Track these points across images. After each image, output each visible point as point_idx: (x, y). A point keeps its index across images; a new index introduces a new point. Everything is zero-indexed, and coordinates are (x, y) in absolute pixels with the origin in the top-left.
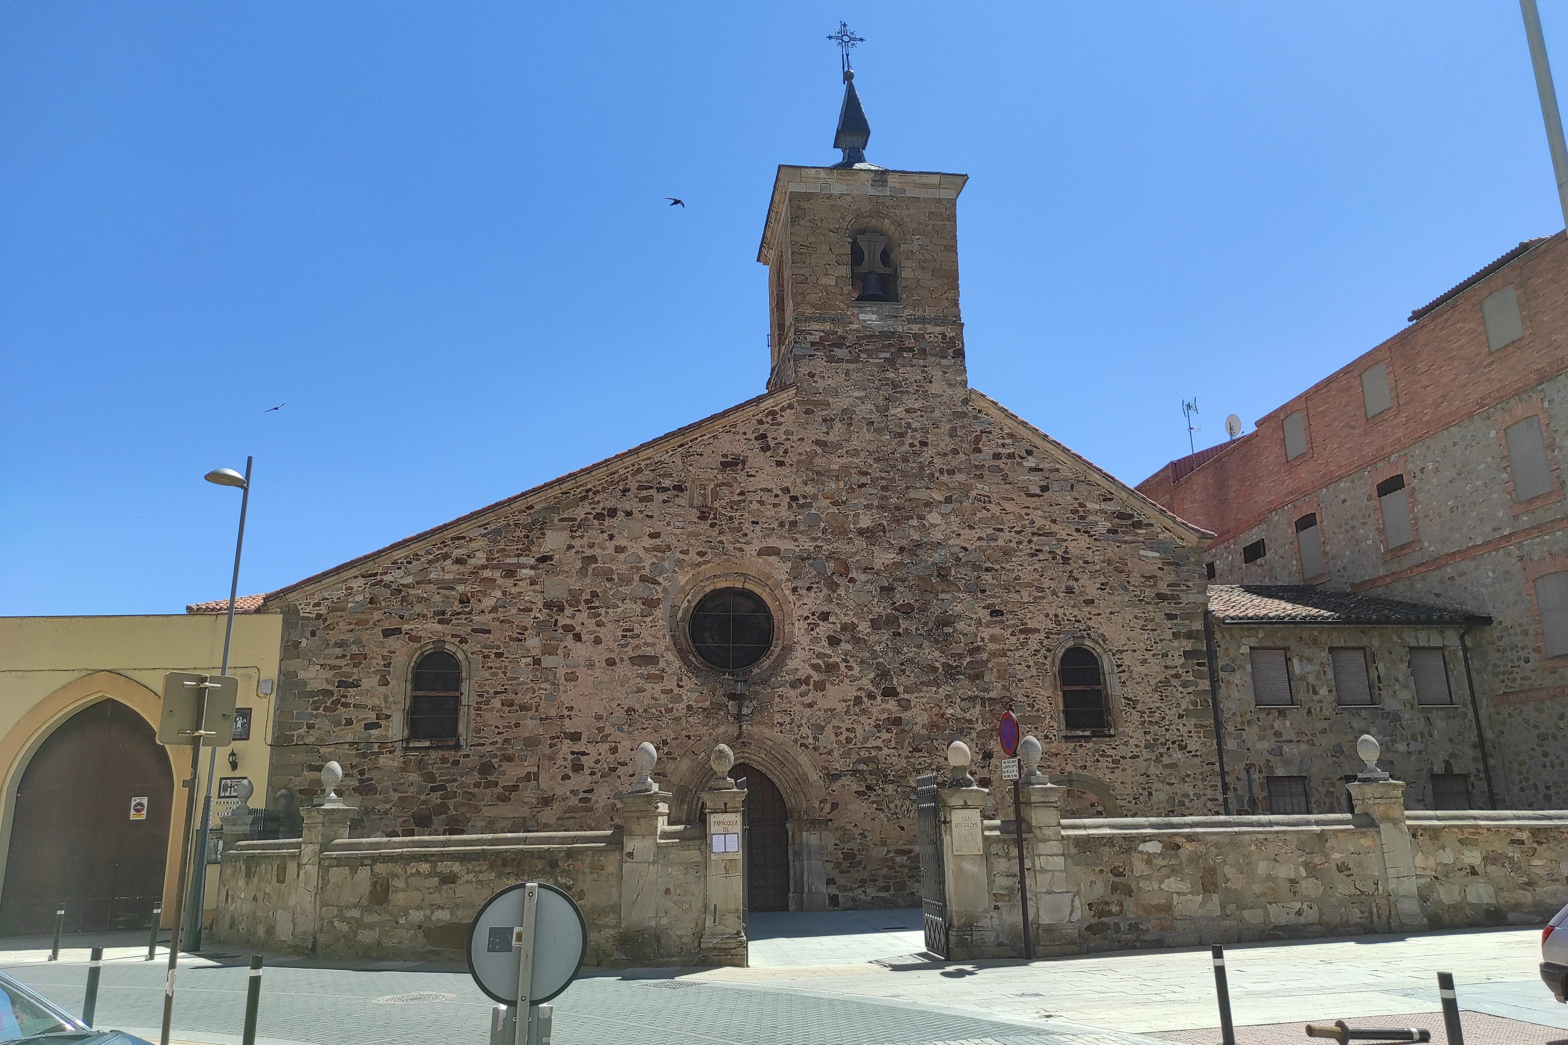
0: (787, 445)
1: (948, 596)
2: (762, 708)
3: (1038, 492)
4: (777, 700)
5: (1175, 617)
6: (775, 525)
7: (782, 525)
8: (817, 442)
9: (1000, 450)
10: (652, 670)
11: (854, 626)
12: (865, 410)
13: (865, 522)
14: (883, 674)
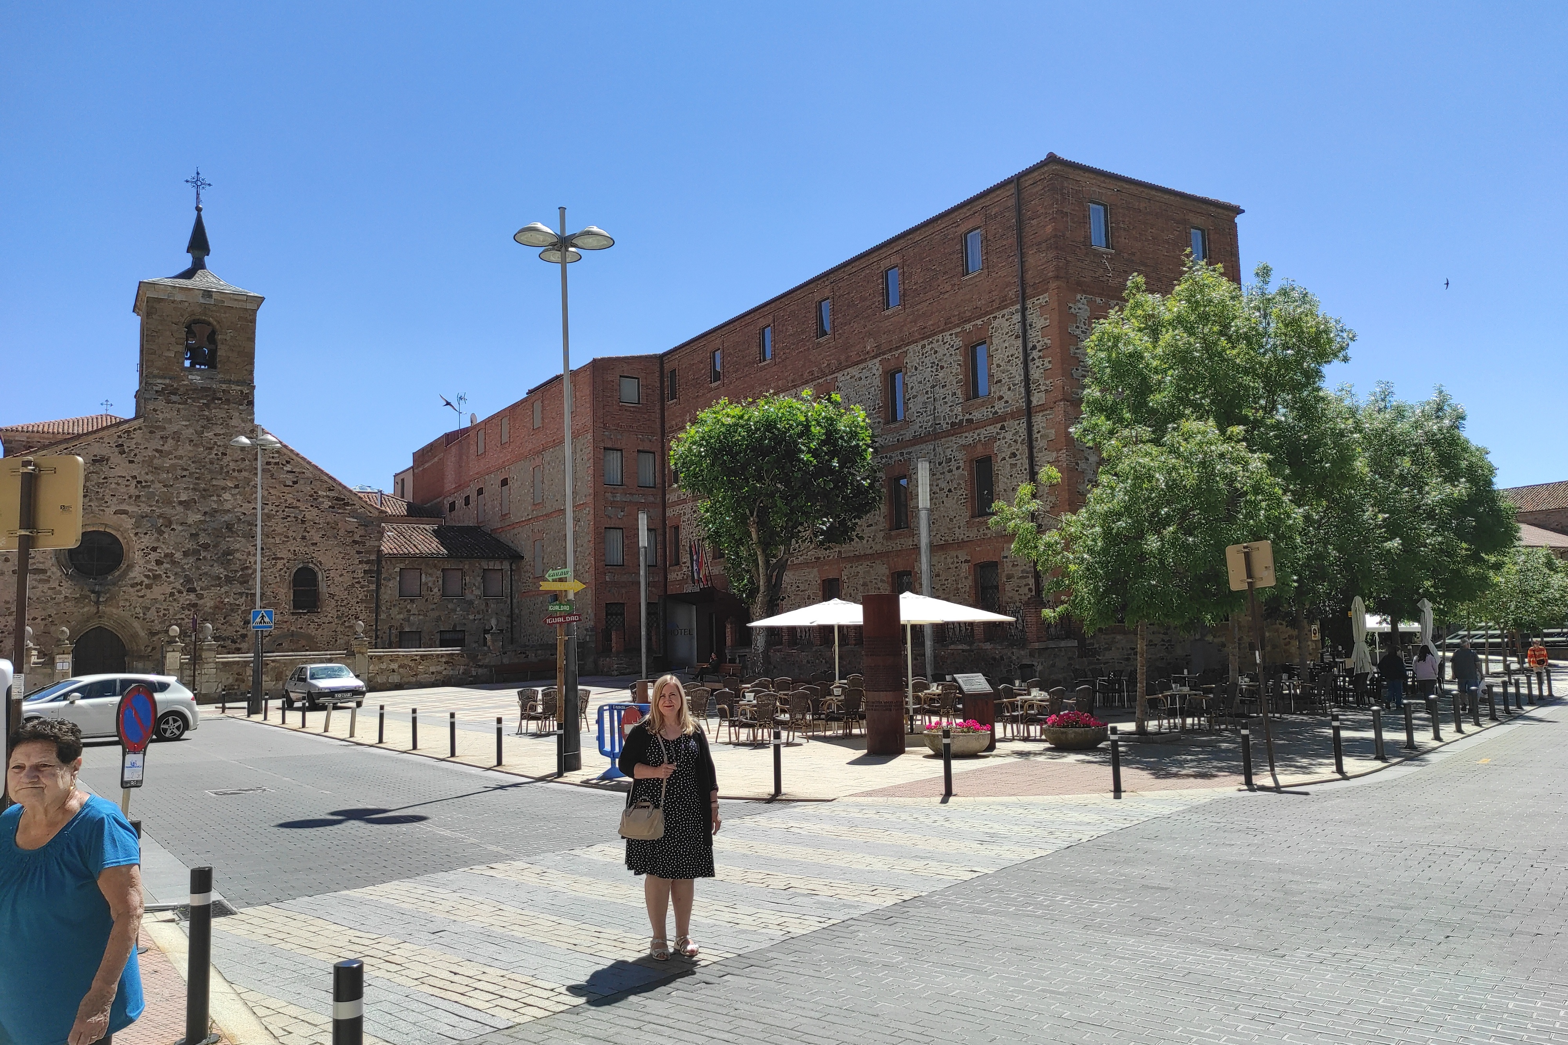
0: (137, 451)
1: (232, 539)
2: (112, 598)
3: (291, 484)
4: (122, 593)
5: (362, 553)
6: (126, 497)
7: (130, 497)
8: (157, 450)
9: (271, 460)
10: (42, 576)
11: (172, 555)
12: (189, 432)
13: (184, 497)
14: (188, 580)
